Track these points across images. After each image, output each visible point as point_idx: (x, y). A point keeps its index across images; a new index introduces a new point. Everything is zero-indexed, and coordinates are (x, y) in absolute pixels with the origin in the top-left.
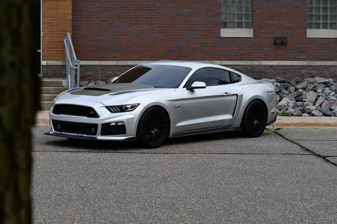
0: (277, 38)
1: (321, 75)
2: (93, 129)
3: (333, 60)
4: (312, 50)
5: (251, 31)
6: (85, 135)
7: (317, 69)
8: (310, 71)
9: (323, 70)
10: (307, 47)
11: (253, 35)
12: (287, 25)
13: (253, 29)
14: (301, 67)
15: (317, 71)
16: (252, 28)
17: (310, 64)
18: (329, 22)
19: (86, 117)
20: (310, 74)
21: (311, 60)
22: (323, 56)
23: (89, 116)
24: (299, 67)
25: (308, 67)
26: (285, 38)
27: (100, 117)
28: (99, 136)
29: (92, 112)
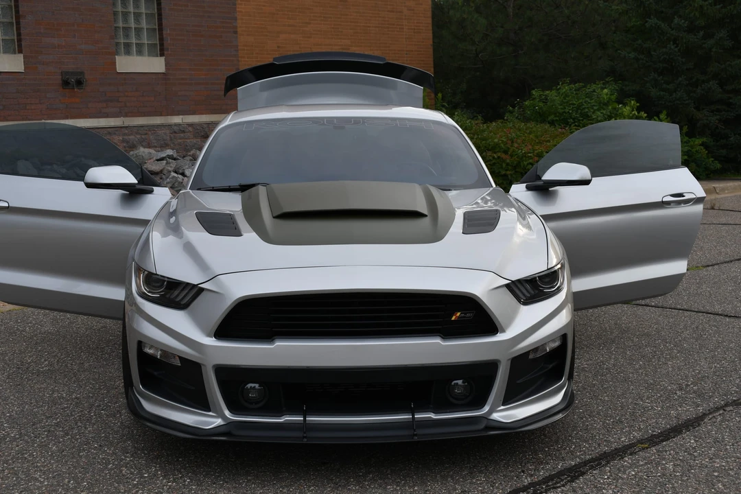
0: (67, 73)
1: (144, 144)
2: (460, 382)
3: (161, 115)
4: (127, 96)
5: (20, 57)
6: (433, 416)
7: (137, 133)
8: (126, 137)
9: (146, 134)
10: (118, 91)
11: (25, 68)
12: (83, 46)
13: (22, 55)
14: (112, 129)
15: (138, 136)
16: (20, 52)
17: (126, 124)
18: (146, 42)
19: (437, 341)
20: (128, 142)
21: (126, 115)
22: (144, 106)
23: (449, 332)
24: (109, 130)
25: (123, 129)
26: (82, 73)
27: (503, 331)
28: (500, 407)
29: (458, 314)
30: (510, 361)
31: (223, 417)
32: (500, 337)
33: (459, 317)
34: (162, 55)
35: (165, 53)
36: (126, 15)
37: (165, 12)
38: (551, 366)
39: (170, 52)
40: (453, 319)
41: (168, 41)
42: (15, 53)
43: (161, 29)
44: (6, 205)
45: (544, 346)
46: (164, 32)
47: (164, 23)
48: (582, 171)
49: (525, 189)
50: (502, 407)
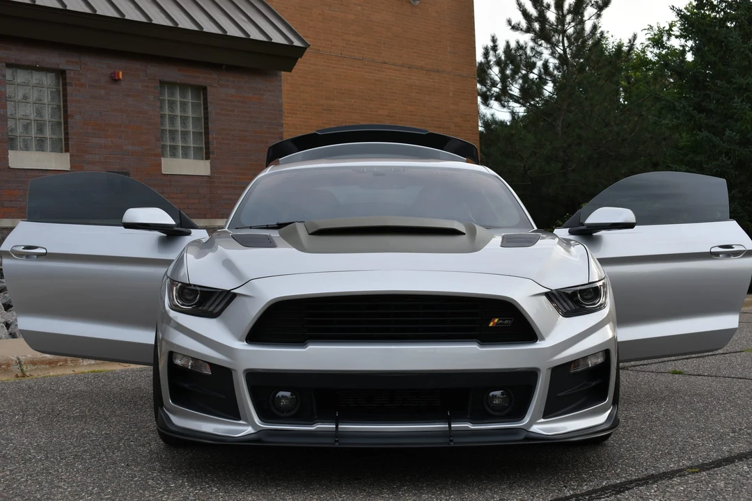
2: (498, 393)
3: (205, 218)
5: (67, 156)
6: (469, 425)
11: (71, 166)
12: (130, 147)
13: (68, 155)
16: (67, 150)
18: (192, 145)
19: (473, 346)
22: (188, 208)
26: (128, 173)
27: (543, 339)
28: (540, 419)
29: (496, 320)
30: (550, 371)
31: (253, 425)
32: (539, 345)
33: (497, 324)
34: (207, 158)
35: (211, 156)
36: (172, 118)
37: (212, 116)
38: (593, 384)
39: (215, 156)
40: (491, 325)
41: (214, 145)
42: (62, 152)
43: (207, 133)
44: (44, 251)
45: (585, 358)
46: (210, 136)
47: (210, 127)
48: (627, 215)
49: (568, 234)
50: (542, 420)
